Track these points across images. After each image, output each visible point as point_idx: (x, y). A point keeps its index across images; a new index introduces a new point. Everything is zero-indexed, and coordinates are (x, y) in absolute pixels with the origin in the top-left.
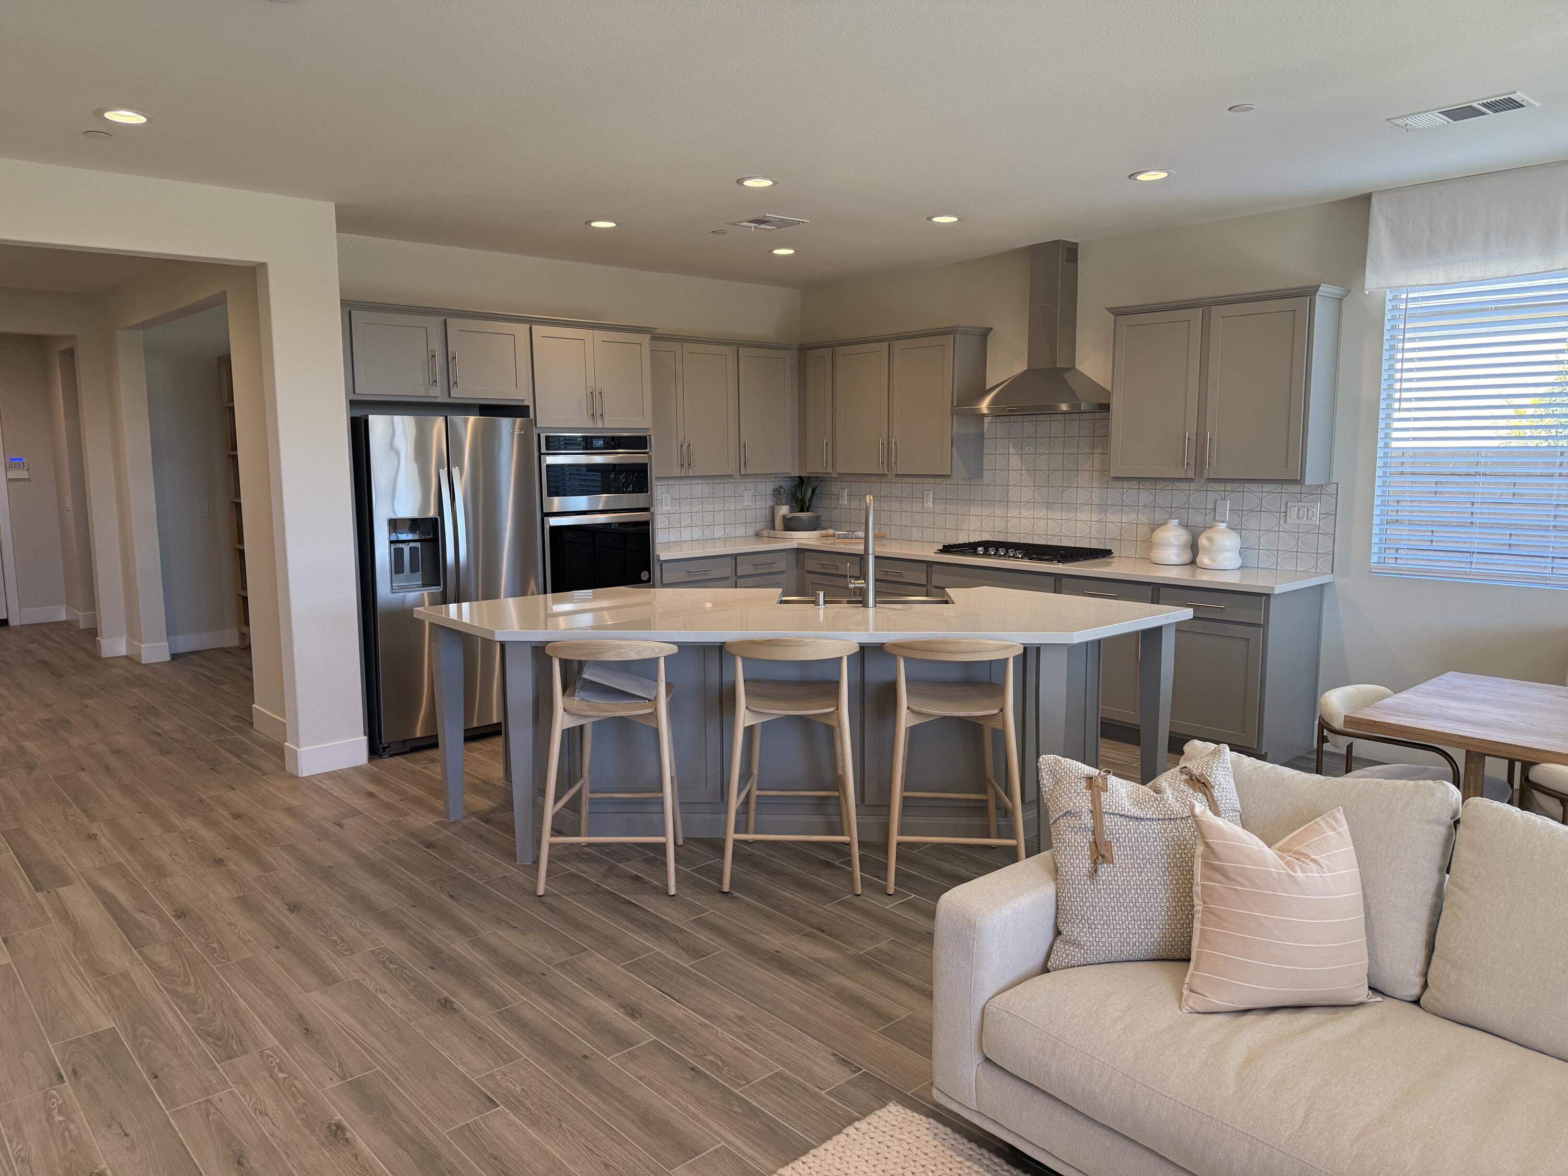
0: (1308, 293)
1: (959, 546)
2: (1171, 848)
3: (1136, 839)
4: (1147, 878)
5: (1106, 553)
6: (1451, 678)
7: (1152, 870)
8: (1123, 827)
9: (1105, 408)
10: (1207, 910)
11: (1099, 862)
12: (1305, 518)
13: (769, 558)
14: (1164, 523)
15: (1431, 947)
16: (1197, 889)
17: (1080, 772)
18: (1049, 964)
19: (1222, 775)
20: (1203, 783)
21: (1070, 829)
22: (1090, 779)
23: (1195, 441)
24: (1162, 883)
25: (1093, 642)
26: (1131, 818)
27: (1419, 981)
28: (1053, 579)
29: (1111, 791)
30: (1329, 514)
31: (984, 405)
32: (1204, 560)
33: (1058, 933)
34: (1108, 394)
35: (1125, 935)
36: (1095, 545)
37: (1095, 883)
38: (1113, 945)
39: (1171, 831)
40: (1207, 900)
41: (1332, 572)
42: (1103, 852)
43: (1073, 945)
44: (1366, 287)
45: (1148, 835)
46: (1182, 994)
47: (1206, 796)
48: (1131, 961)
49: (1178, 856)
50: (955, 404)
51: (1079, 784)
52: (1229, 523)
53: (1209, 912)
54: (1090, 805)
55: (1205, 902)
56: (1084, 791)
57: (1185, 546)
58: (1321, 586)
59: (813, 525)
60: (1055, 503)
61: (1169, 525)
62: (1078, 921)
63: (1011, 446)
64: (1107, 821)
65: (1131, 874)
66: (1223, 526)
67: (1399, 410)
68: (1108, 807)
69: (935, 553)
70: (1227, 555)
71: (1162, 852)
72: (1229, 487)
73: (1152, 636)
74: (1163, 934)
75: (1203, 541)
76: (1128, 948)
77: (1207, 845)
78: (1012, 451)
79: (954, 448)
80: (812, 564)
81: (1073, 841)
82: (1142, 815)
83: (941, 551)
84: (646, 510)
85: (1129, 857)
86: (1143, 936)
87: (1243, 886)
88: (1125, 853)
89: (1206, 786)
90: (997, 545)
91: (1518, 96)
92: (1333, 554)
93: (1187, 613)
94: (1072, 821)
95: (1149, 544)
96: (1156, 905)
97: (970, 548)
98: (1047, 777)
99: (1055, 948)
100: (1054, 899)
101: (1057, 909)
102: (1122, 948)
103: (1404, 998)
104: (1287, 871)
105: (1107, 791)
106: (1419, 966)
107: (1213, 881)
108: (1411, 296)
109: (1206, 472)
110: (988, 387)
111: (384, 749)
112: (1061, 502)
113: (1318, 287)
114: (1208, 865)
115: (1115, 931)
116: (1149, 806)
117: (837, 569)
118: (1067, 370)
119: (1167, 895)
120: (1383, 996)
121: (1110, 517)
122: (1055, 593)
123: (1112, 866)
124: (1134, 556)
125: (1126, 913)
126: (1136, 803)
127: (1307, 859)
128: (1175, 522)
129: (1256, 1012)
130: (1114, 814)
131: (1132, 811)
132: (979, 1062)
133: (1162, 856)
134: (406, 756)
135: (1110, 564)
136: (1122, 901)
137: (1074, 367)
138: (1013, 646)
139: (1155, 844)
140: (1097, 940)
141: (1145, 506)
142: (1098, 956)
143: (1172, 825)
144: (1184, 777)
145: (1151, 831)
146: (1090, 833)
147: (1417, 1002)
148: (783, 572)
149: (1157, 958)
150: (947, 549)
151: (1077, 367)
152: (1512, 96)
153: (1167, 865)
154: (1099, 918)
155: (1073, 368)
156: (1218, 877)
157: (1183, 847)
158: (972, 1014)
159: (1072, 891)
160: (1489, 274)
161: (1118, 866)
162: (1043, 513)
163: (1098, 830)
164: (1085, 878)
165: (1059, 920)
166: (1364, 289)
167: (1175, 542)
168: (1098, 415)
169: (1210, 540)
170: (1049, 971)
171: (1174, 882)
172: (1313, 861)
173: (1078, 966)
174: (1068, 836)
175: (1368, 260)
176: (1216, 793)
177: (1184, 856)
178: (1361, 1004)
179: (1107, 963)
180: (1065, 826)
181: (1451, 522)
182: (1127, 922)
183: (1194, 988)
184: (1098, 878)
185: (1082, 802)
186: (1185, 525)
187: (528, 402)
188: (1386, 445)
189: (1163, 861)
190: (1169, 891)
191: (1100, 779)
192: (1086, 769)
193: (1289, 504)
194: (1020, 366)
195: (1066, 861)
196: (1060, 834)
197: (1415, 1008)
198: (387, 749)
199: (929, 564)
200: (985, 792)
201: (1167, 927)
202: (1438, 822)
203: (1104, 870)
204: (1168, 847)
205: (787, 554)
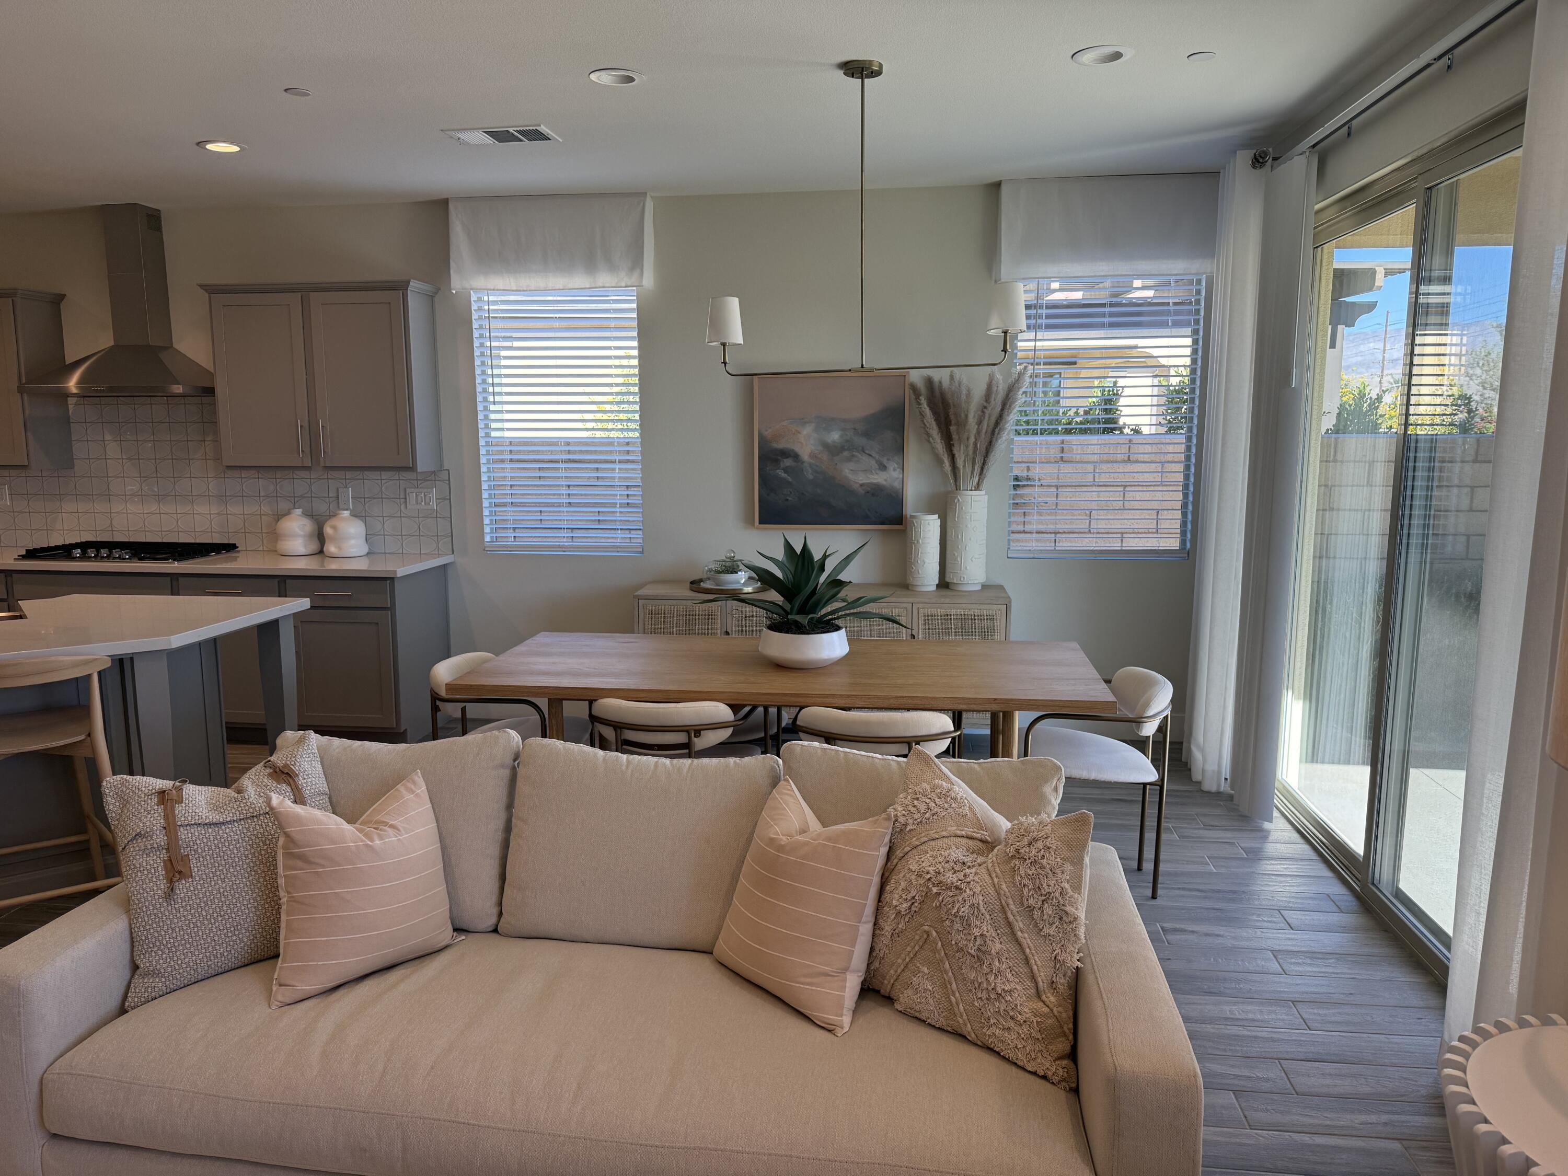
0: (401, 287)
1: (50, 549)
2: (255, 846)
3: (217, 846)
4: (231, 883)
5: (230, 548)
6: (543, 638)
7: (236, 873)
8: (201, 836)
9: (210, 391)
10: (292, 900)
11: (175, 879)
12: (423, 503)
14: (288, 513)
15: (503, 877)
16: (281, 881)
17: (151, 788)
18: (127, 1004)
19: (307, 762)
20: (287, 773)
21: (141, 853)
22: (162, 793)
23: (308, 428)
24: (248, 884)
25: (207, 641)
26: (210, 825)
27: (495, 911)
28: (169, 579)
29: (187, 802)
30: (444, 499)
31: (72, 383)
32: (331, 548)
33: (135, 967)
34: (211, 375)
35: (210, 949)
36: (217, 539)
37: (173, 903)
38: (198, 962)
39: (255, 829)
40: (289, 889)
41: (453, 553)
42: (180, 868)
43: (153, 976)
44: (452, 286)
45: (229, 839)
46: (272, 990)
47: (291, 786)
48: (221, 973)
49: (263, 852)
50: (24, 381)
51: (149, 801)
52: (351, 511)
53: (294, 901)
54: (162, 821)
55: (288, 892)
56: (156, 807)
57: (311, 536)
58: (444, 567)
60: (166, 495)
61: (292, 515)
62: (156, 949)
63: (106, 431)
64: (182, 833)
65: (213, 884)
66: (346, 514)
67: (494, 403)
68: (183, 819)
69: (15, 559)
70: (353, 542)
71: (246, 853)
72: (349, 474)
73: (269, 630)
74: (253, 935)
75: (328, 530)
76: (216, 961)
77: (287, 835)
79: (29, 434)
81: (144, 864)
82: (221, 820)
83: (24, 557)
85: (210, 866)
86: (232, 943)
87: (323, 866)
88: (205, 863)
89: (290, 776)
90: (98, 545)
91: (543, 129)
92: (452, 536)
93: (303, 603)
94: (141, 843)
95: (275, 536)
96: (243, 908)
97: (65, 551)
98: (114, 801)
99: (132, 985)
100: (127, 933)
101: (132, 942)
102: (209, 963)
103: (484, 930)
104: (365, 841)
105: (182, 802)
106: (494, 898)
107: (295, 869)
108: (491, 298)
109: (322, 460)
110: (69, 361)
112: (174, 494)
113: (408, 282)
114: (289, 855)
115: (200, 947)
116: (229, 809)
118: (165, 348)
119: (254, 895)
120: (465, 933)
121: (231, 509)
122: (172, 595)
123: (190, 880)
124: (261, 549)
125: (210, 926)
126: (216, 807)
127: (385, 826)
128: (298, 511)
129: (347, 985)
130: (190, 825)
131: (211, 817)
132: (42, 1143)
133: (246, 856)
135: (235, 559)
136: (204, 914)
137: (172, 346)
138: (96, 659)
139: (238, 845)
140: (179, 962)
141: (267, 496)
142: (182, 979)
143: (253, 824)
144: (269, 770)
145: (232, 834)
146: (165, 851)
147: (495, 931)
149: (250, 962)
150: (32, 554)
151: (174, 346)
152: (538, 128)
153: (252, 864)
154: (179, 939)
155: (169, 347)
156: (299, 863)
157: (268, 842)
158: (27, 1091)
159: (146, 919)
160: (550, 285)
161: (197, 878)
162: (154, 507)
163: (172, 846)
164: (161, 900)
165: (135, 953)
166: (450, 290)
167: (302, 533)
168: (205, 400)
169: (334, 528)
170: (126, 1012)
171: (261, 880)
172: (392, 826)
173: (160, 996)
174: (140, 860)
175: (451, 261)
176: (301, 781)
177: (269, 851)
178: (446, 947)
179: (195, 983)
180: (134, 851)
181: (554, 503)
182: (212, 935)
183: (283, 982)
184: (175, 897)
185: (154, 820)
186: (309, 514)
188: (487, 435)
189: (248, 861)
190: (257, 891)
191: (174, 792)
192: (158, 783)
193: (408, 491)
194: (106, 341)
195: (138, 888)
196: (130, 861)
197: (494, 935)
199: (8, 573)
200: (85, 831)
201: (257, 927)
202: (502, 766)
203: (182, 887)
204: (252, 846)
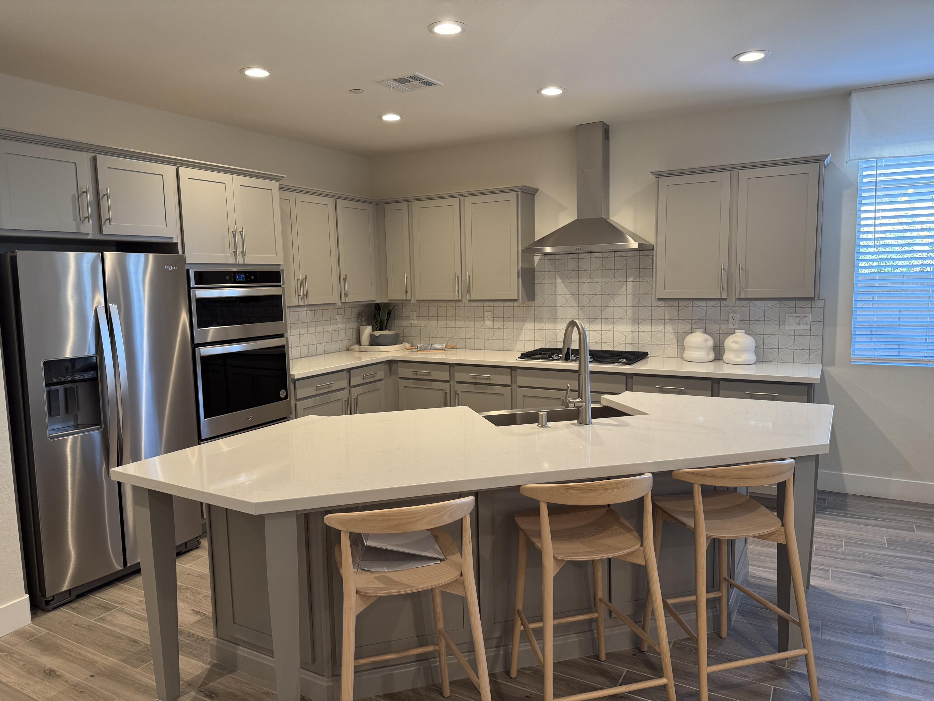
5: (645, 355)
12: (799, 325)
13: (371, 370)
30: (818, 321)
41: (822, 363)
57: (711, 348)
59: (395, 341)
60: (596, 319)
61: (697, 333)
63: (558, 277)
69: (517, 360)
78: (559, 280)
79: (520, 279)
80: (404, 372)
83: (521, 358)
84: (281, 336)
92: (823, 350)
95: (683, 347)
109: (737, 293)
111: (47, 603)
112: (601, 318)
117: (429, 375)
128: (701, 331)
134: (73, 605)
137: (608, 219)
148: (381, 380)
150: (525, 356)
151: (611, 219)
167: (706, 346)
187: (177, 239)
193: (787, 315)
194: (571, 217)
198: (51, 603)
199: (513, 369)
205: (384, 365)
